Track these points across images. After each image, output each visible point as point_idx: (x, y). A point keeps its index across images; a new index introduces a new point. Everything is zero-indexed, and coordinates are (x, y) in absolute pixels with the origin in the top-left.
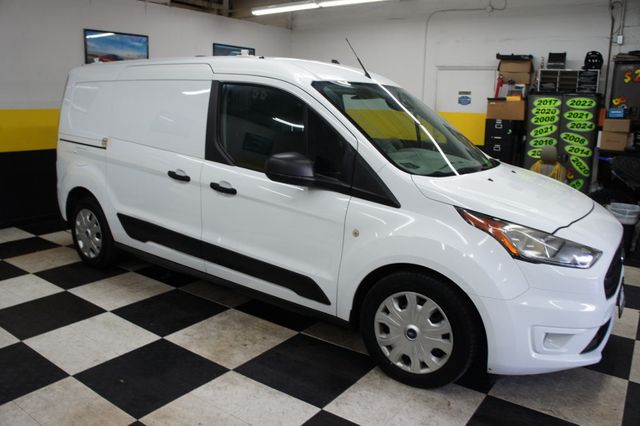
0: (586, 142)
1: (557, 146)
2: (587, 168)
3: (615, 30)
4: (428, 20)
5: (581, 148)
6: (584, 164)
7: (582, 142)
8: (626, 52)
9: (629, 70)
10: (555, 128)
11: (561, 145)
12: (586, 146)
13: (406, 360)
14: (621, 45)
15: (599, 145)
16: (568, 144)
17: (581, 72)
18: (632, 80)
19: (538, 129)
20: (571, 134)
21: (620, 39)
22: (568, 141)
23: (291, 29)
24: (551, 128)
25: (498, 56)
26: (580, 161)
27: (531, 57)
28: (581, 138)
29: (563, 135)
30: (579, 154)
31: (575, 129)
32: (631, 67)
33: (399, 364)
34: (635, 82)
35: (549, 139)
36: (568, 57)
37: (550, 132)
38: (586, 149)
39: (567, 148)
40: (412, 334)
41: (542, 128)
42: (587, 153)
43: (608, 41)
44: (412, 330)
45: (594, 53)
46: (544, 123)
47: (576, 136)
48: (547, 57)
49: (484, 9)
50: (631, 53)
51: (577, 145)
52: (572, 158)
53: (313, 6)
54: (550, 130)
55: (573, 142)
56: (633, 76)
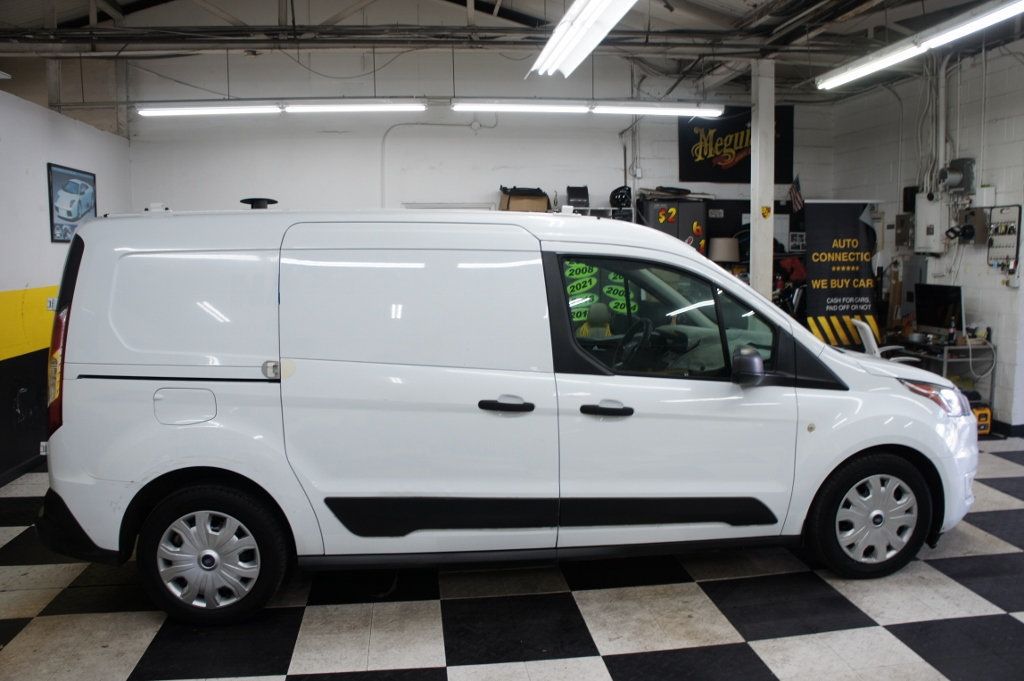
0: (632, 295)
1: (600, 301)
3: (628, 163)
4: (384, 140)
5: (628, 303)
8: (654, 188)
9: (662, 209)
10: (594, 281)
11: (604, 300)
12: (632, 300)
13: (870, 551)
14: (640, 179)
16: (611, 299)
19: (575, 284)
20: (614, 287)
21: (637, 172)
22: (611, 295)
23: (128, 138)
24: (590, 281)
27: (540, 190)
29: (605, 289)
31: (618, 280)
32: (664, 205)
33: (864, 560)
34: (672, 222)
35: (589, 295)
36: (590, 192)
37: (589, 287)
38: (633, 304)
39: (613, 305)
40: (878, 520)
41: (580, 281)
42: (633, 308)
43: (622, 173)
44: (878, 516)
45: (620, 188)
46: (581, 275)
47: (620, 288)
48: (565, 192)
49: (470, 125)
50: (661, 189)
51: (622, 299)
53: (272, 109)
54: (588, 284)
55: (617, 296)
56: (667, 215)
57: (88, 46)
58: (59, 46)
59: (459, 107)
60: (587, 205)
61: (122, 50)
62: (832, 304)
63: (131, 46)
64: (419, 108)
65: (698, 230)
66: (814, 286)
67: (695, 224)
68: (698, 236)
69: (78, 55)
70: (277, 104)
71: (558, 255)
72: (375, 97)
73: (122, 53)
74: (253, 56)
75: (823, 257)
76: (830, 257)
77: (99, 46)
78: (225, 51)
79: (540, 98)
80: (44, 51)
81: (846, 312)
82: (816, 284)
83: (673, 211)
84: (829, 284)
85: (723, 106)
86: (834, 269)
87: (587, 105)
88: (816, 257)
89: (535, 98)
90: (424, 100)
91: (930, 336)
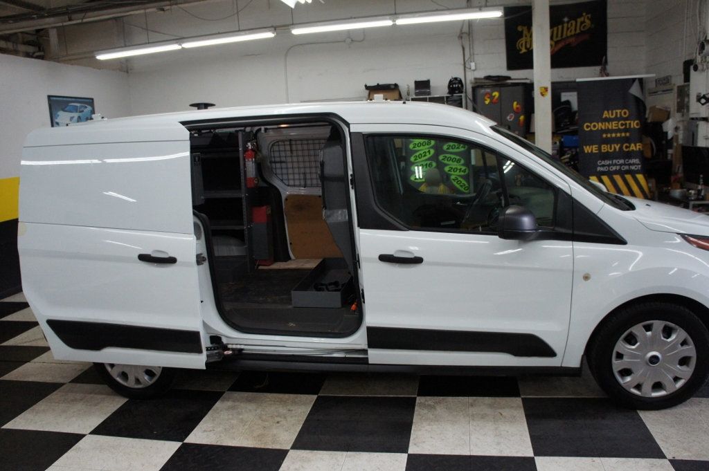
0: (462, 162)
2: (467, 185)
3: (466, 59)
5: (459, 167)
6: (464, 182)
7: (458, 161)
9: (487, 93)
10: (432, 151)
11: (440, 166)
12: (463, 165)
14: (474, 70)
15: (473, 162)
16: (446, 165)
17: (447, 97)
18: (491, 102)
20: (448, 155)
21: (473, 65)
22: (446, 162)
23: (127, 72)
24: (429, 152)
25: (367, 88)
26: (460, 179)
27: (396, 85)
28: (458, 158)
29: (441, 157)
30: (458, 173)
31: (451, 150)
32: (488, 90)
34: (495, 103)
35: (428, 162)
36: (432, 84)
37: (428, 156)
38: (463, 168)
39: (447, 169)
41: (421, 152)
42: (464, 171)
43: (462, 67)
45: (456, 79)
46: (422, 148)
47: (453, 156)
48: (412, 86)
49: (344, 41)
51: (454, 165)
52: (453, 177)
53: (174, 47)
54: (428, 154)
55: (451, 162)
56: (492, 97)
57: (66, 17)
58: (52, 19)
59: (296, 31)
60: (429, 94)
61: (84, 18)
62: (603, 166)
63: (89, 14)
64: (269, 35)
65: (517, 108)
66: (586, 151)
67: (515, 103)
68: (518, 113)
69: (61, 24)
70: (177, 43)
71: (364, 135)
72: (239, 31)
73: (85, 20)
74: (162, 12)
75: (594, 126)
76: (600, 126)
77: (74, 16)
78: (142, 11)
79: (355, 18)
80: (45, 24)
81: (616, 172)
82: (587, 149)
83: (496, 94)
84: (600, 149)
85: (502, 8)
86: (604, 136)
87: (390, 19)
88: (588, 127)
89: (351, 18)
90: (270, 29)
91: (693, 192)
